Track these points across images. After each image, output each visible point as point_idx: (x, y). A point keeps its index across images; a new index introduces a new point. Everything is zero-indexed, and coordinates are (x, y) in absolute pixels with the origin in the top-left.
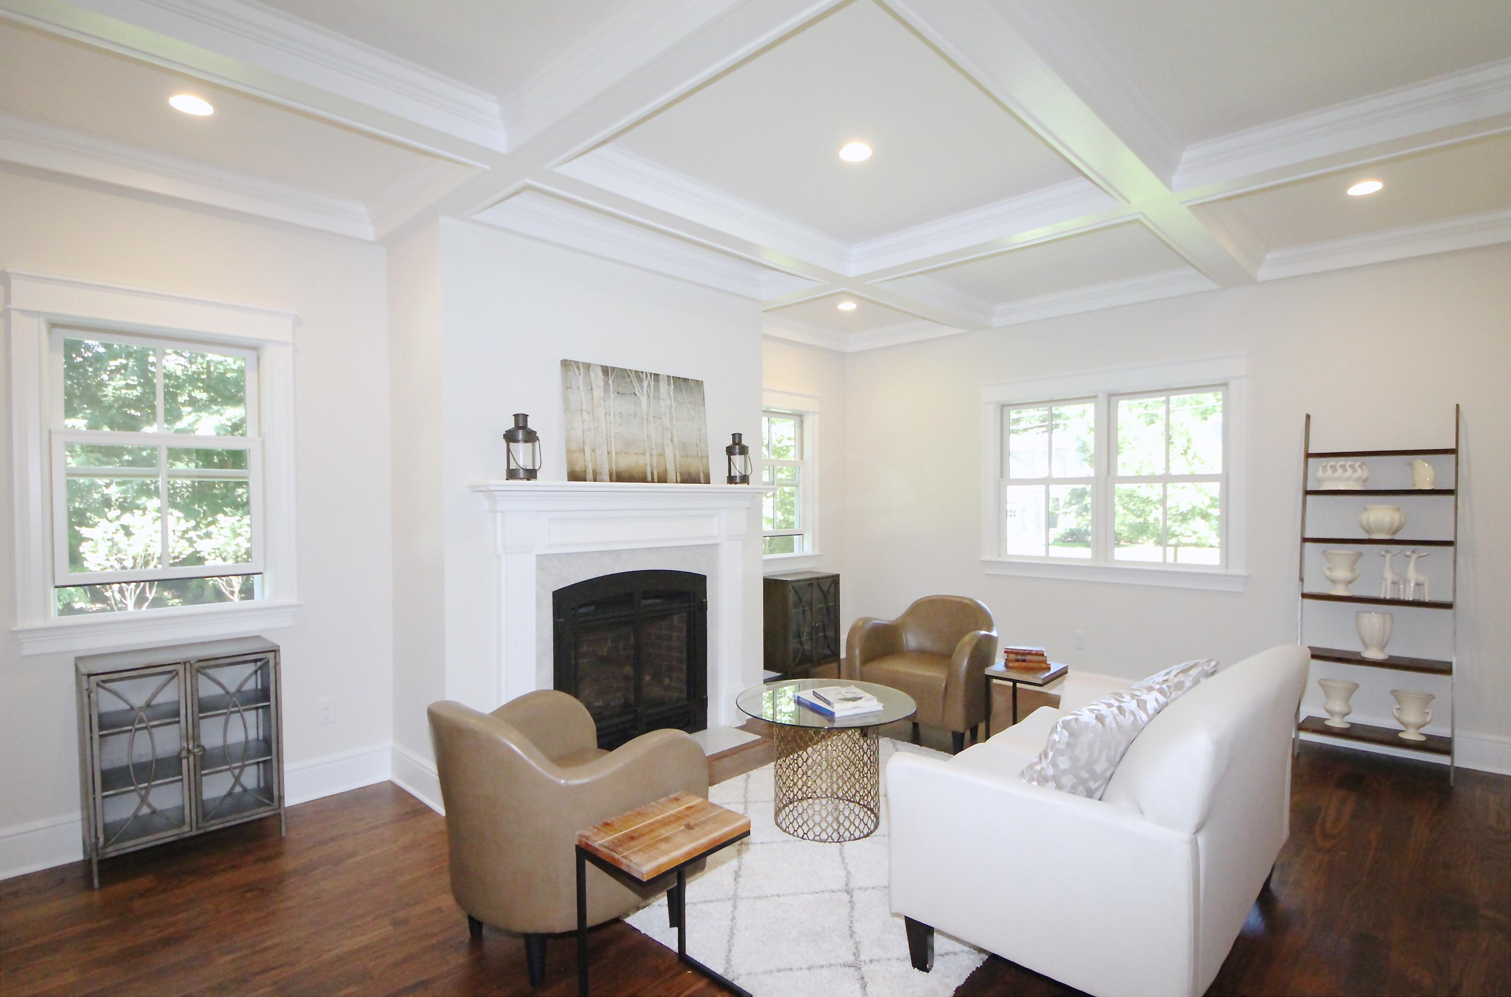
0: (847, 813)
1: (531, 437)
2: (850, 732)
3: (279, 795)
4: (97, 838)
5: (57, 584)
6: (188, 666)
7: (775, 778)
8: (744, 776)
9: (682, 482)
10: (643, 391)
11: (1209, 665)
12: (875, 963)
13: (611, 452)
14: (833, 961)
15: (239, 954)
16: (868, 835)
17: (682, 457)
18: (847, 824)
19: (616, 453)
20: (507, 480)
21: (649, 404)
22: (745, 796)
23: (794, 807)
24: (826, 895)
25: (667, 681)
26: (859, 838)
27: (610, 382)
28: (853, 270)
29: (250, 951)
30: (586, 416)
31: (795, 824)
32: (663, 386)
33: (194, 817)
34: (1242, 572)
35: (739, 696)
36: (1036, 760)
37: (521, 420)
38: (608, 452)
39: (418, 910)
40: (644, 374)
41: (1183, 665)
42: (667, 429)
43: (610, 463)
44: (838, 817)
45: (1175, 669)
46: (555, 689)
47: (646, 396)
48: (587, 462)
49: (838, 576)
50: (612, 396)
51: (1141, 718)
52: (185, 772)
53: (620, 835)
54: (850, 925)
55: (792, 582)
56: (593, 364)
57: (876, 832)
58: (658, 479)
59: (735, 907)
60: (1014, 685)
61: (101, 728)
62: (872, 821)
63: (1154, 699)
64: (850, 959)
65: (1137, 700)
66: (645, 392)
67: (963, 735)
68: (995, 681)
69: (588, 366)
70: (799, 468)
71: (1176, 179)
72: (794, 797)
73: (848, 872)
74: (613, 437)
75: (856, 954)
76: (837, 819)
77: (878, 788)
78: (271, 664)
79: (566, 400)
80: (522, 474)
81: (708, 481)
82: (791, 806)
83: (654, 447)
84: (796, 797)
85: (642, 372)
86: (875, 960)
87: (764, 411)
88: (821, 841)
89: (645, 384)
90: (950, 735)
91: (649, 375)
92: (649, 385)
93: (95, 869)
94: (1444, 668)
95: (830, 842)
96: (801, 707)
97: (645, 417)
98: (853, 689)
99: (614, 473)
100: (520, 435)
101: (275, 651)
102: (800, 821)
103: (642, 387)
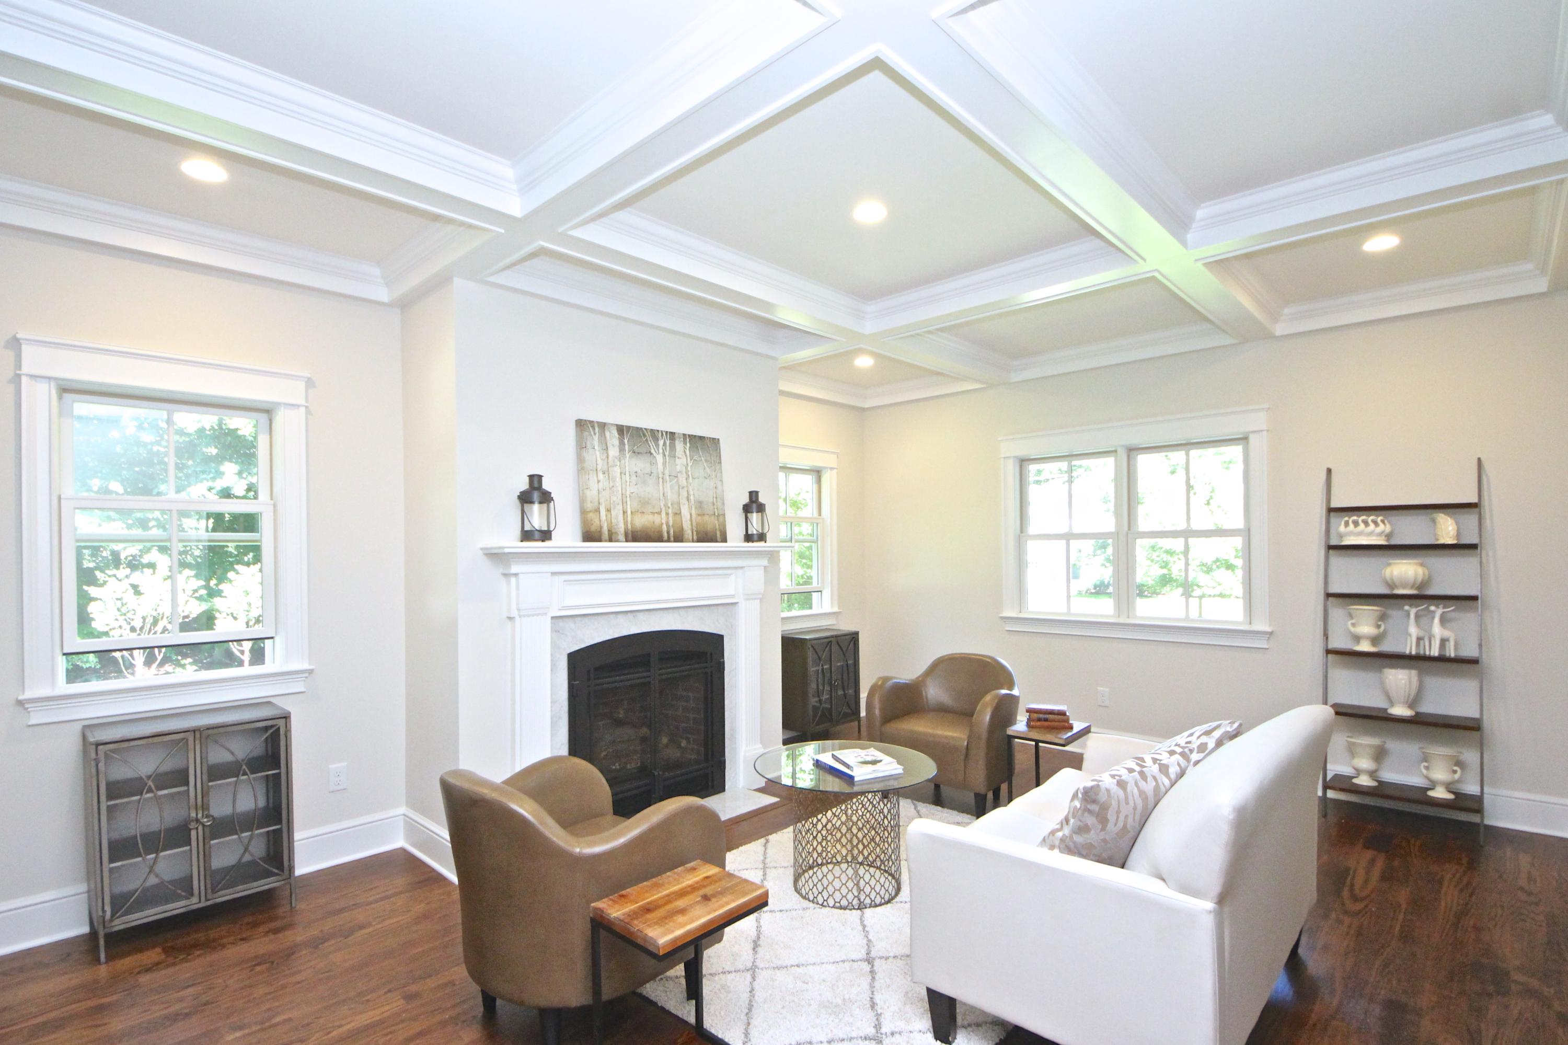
0: (867, 877)
1: (546, 498)
2: (870, 796)
3: (290, 865)
4: (104, 911)
5: (65, 651)
6: (198, 735)
7: (794, 843)
8: (762, 841)
9: (699, 541)
10: (658, 450)
11: (1231, 727)
12: (897, 1036)
13: (627, 512)
14: (854, 1035)
15: (246, 1031)
16: (889, 902)
17: (699, 515)
18: (867, 889)
19: (632, 513)
20: (522, 541)
21: (664, 463)
22: (764, 862)
23: (814, 873)
24: (847, 965)
25: (684, 743)
26: (880, 905)
27: (626, 441)
28: (868, 328)
29: (259, 1027)
30: (601, 476)
31: (815, 890)
32: (679, 445)
33: (202, 888)
34: (1267, 629)
35: (758, 758)
36: (1058, 826)
37: (535, 480)
38: (624, 512)
39: (431, 983)
40: (660, 432)
41: (1206, 727)
42: (683, 488)
43: (626, 523)
44: (858, 882)
45: (1199, 730)
46: (570, 754)
47: (661, 455)
48: (602, 521)
49: (857, 633)
50: (628, 455)
51: (1163, 784)
52: (194, 843)
53: (636, 907)
54: (871, 996)
55: (810, 640)
56: (609, 424)
57: (898, 899)
58: (674, 537)
59: (754, 978)
60: (1037, 746)
61: (110, 797)
62: (893, 887)
63: (1176, 763)
64: (871, 1031)
65: (1159, 764)
66: (661, 451)
67: (985, 796)
68: (1016, 740)
69: (603, 426)
70: (817, 524)
71: (1190, 237)
72: (813, 863)
73: (869, 941)
74: (628, 496)
75: (878, 1027)
76: (857, 884)
77: (899, 852)
78: (282, 731)
79: (580, 460)
80: (537, 535)
81: (724, 540)
82: (811, 872)
83: (669, 505)
84: (815, 863)
85: (658, 431)
86: (896, 1033)
87: (781, 467)
88: (841, 908)
89: (661, 442)
90: (972, 795)
91: (664, 434)
92: (665, 444)
93: (102, 942)
94: (1471, 724)
95: (851, 910)
96: (821, 772)
97: (661, 476)
98: (873, 753)
99: (630, 532)
100: (536, 495)
101: (286, 717)
102: (820, 888)
103: (657, 446)
